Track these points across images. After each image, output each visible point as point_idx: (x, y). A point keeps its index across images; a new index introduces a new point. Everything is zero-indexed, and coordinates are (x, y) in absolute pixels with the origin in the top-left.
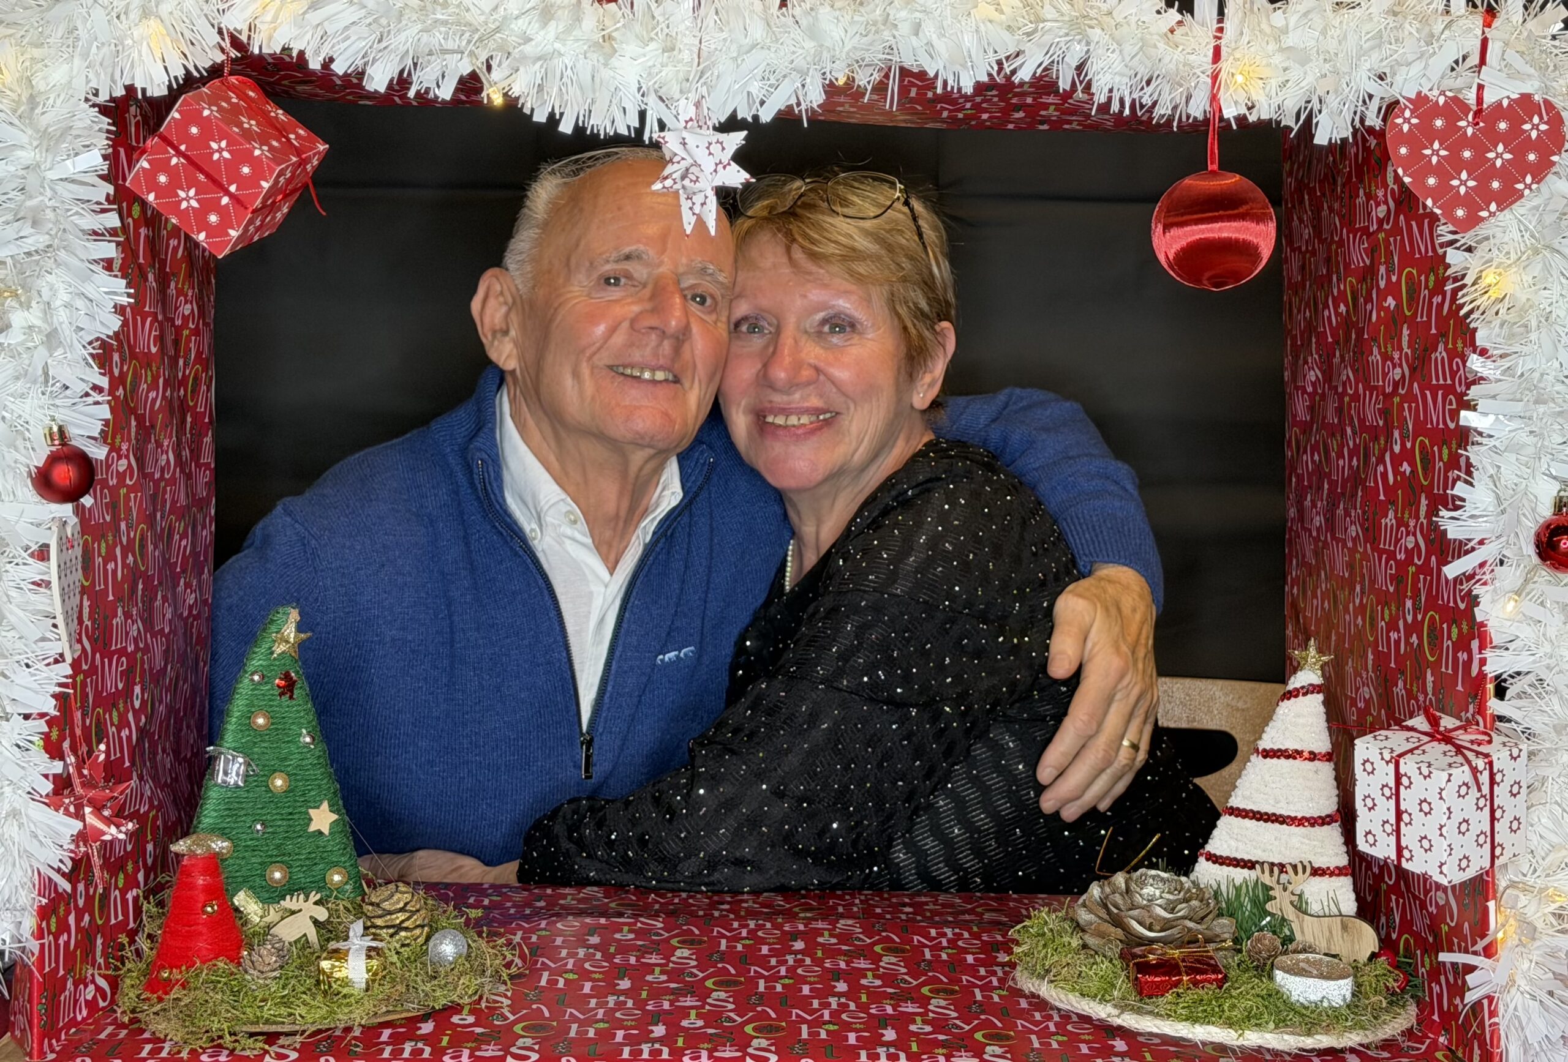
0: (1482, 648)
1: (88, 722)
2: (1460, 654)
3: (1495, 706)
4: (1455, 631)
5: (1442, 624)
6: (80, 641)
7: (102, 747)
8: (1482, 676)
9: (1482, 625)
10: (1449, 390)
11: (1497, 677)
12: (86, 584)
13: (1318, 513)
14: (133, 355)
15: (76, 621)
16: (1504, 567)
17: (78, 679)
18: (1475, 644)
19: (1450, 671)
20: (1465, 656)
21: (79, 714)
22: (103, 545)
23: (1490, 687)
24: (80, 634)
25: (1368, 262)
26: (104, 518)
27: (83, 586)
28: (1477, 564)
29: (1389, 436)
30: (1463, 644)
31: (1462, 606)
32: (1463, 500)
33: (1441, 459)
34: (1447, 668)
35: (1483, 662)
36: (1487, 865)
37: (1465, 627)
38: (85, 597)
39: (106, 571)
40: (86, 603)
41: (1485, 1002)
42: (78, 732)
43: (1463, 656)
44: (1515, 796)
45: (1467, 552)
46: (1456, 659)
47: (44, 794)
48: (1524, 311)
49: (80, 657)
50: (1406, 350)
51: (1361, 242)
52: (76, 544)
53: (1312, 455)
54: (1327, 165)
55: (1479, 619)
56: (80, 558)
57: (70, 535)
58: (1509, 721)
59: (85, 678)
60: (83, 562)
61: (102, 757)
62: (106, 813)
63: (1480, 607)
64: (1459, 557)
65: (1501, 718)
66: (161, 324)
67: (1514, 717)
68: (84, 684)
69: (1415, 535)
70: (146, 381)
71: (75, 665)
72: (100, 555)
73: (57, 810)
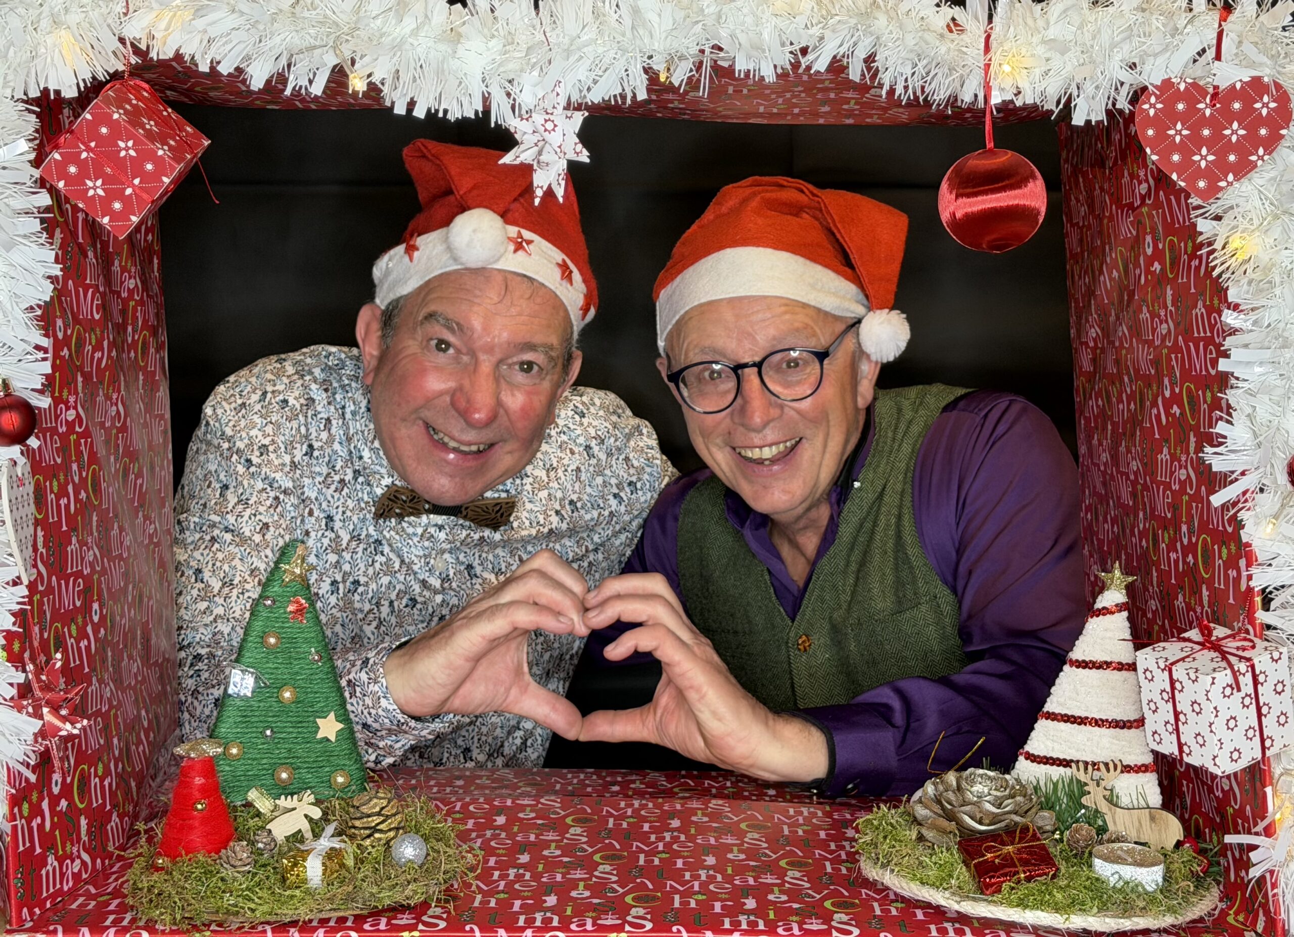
0: (1249, 565)
1: (46, 635)
2: (1230, 572)
3: (1262, 616)
4: (1225, 551)
5: (1213, 545)
6: (35, 566)
7: (59, 656)
8: (1250, 590)
9: (1248, 545)
10: (1209, 341)
11: (1264, 590)
12: (39, 517)
13: (1104, 451)
14: (76, 321)
15: (30, 549)
16: (1264, 495)
17: (35, 599)
18: (1242, 563)
19: (1222, 587)
20: (1235, 573)
21: (37, 629)
22: (55, 483)
23: (1258, 599)
24: (35, 560)
25: (1134, 233)
26: (54, 460)
27: (36, 519)
28: (1240, 491)
29: (1160, 384)
30: (1232, 563)
31: (1230, 530)
32: (1225, 437)
33: (1205, 402)
34: (1219, 584)
35: (1250, 578)
36: (1259, 756)
37: (1233, 547)
38: (39, 528)
39: (59, 506)
40: (40, 533)
41: (1268, 876)
42: (36, 644)
43: (1232, 573)
44: (1280, 693)
45: (1232, 482)
46: (1227, 576)
47: (8, 698)
48: (1268, 269)
49: (36, 580)
50: (1170, 307)
51: (1128, 216)
52: (27, 482)
53: (1097, 401)
54: (1096, 151)
55: (1244, 540)
56: (32, 495)
57: (20, 475)
58: (1275, 628)
59: (42, 597)
60: (36, 498)
61: (59, 664)
62: (64, 712)
63: (1245, 530)
64: (1225, 486)
65: (1269, 627)
66: (103, 295)
67: (1279, 626)
68: (41, 603)
69: (1186, 468)
70: (90, 343)
71: (32, 587)
72: (52, 491)
73: (19, 711)
